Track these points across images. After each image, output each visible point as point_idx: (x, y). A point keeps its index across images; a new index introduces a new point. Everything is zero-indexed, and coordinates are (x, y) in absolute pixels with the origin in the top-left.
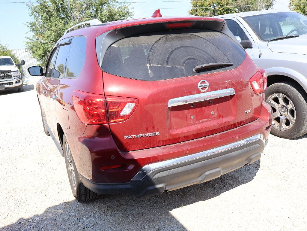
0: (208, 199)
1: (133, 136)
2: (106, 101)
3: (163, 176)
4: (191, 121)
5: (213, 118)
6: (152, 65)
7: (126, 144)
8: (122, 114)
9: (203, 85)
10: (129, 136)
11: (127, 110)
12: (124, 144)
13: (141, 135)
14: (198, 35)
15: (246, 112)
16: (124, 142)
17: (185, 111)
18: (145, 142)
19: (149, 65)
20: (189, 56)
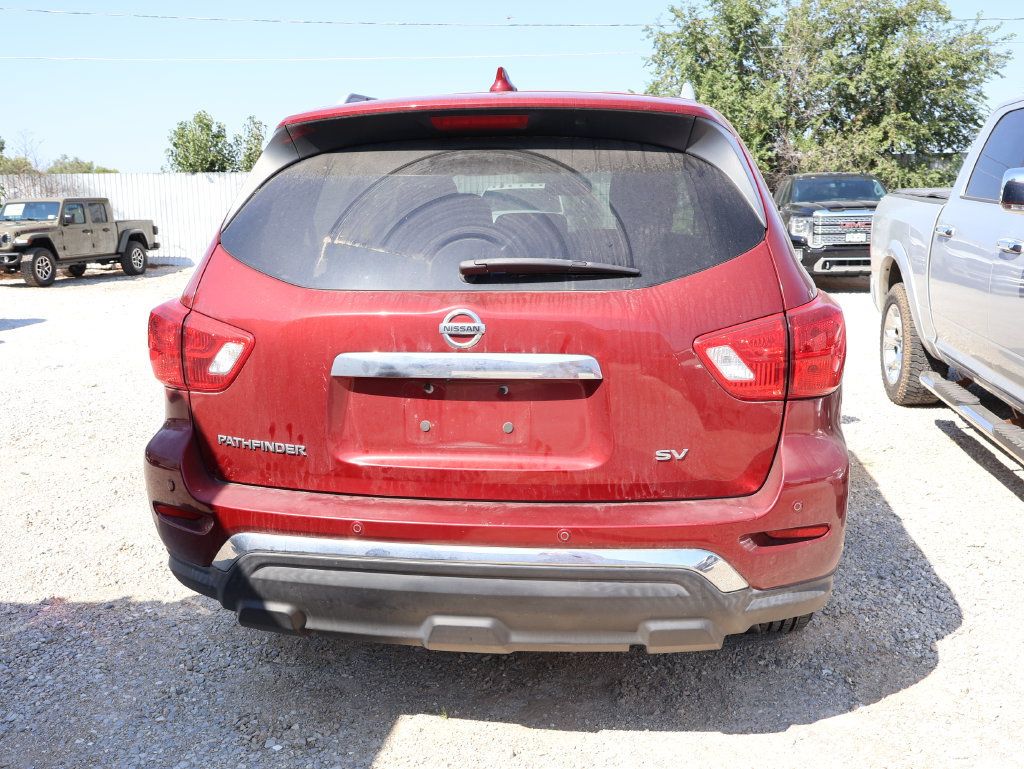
0: (550, 728)
1: (237, 439)
2: (183, 327)
3: (281, 579)
4: (422, 436)
5: (510, 446)
6: (336, 242)
7: (224, 457)
8: (213, 369)
9: (460, 325)
10: (229, 438)
11: (224, 361)
12: (219, 457)
13: (256, 443)
14: (559, 159)
15: (658, 453)
16: (220, 452)
17: (403, 399)
18: (268, 467)
19: (330, 241)
20: (475, 225)
